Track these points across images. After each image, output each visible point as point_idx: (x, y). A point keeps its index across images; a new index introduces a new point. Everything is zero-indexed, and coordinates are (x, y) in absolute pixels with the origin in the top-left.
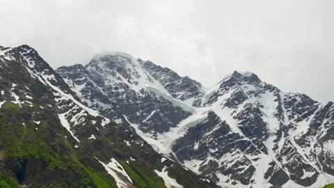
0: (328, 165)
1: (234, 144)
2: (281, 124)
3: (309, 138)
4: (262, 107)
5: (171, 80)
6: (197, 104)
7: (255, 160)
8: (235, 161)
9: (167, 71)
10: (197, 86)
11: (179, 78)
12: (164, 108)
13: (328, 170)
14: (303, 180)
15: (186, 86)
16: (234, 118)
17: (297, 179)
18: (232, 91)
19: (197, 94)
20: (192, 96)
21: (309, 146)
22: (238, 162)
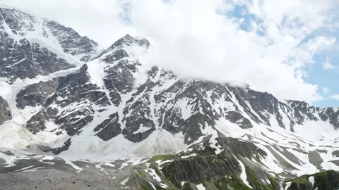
0: (170, 122)
1: (86, 94)
2: (149, 80)
3: (168, 94)
4: (140, 65)
5: (70, 38)
6: (86, 59)
7: (100, 111)
8: (76, 110)
9: (69, 30)
10: (93, 45)
11: (79, 37)
12: (43, 58)
13: (168, 127)
14: (134, 135)
15: (82, 44)
16: (105, 71)
17: (128, 134)
18: (116, 49)
19: (90, 51)
20: (84, 52)
21: (164, 101)
22: (78, 111)
